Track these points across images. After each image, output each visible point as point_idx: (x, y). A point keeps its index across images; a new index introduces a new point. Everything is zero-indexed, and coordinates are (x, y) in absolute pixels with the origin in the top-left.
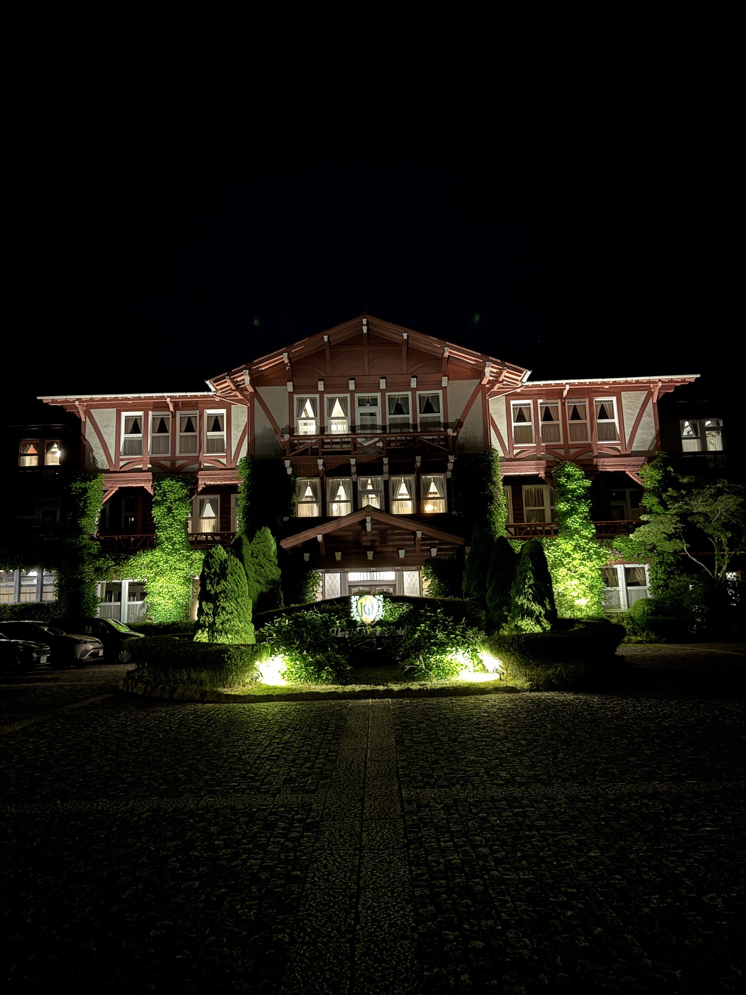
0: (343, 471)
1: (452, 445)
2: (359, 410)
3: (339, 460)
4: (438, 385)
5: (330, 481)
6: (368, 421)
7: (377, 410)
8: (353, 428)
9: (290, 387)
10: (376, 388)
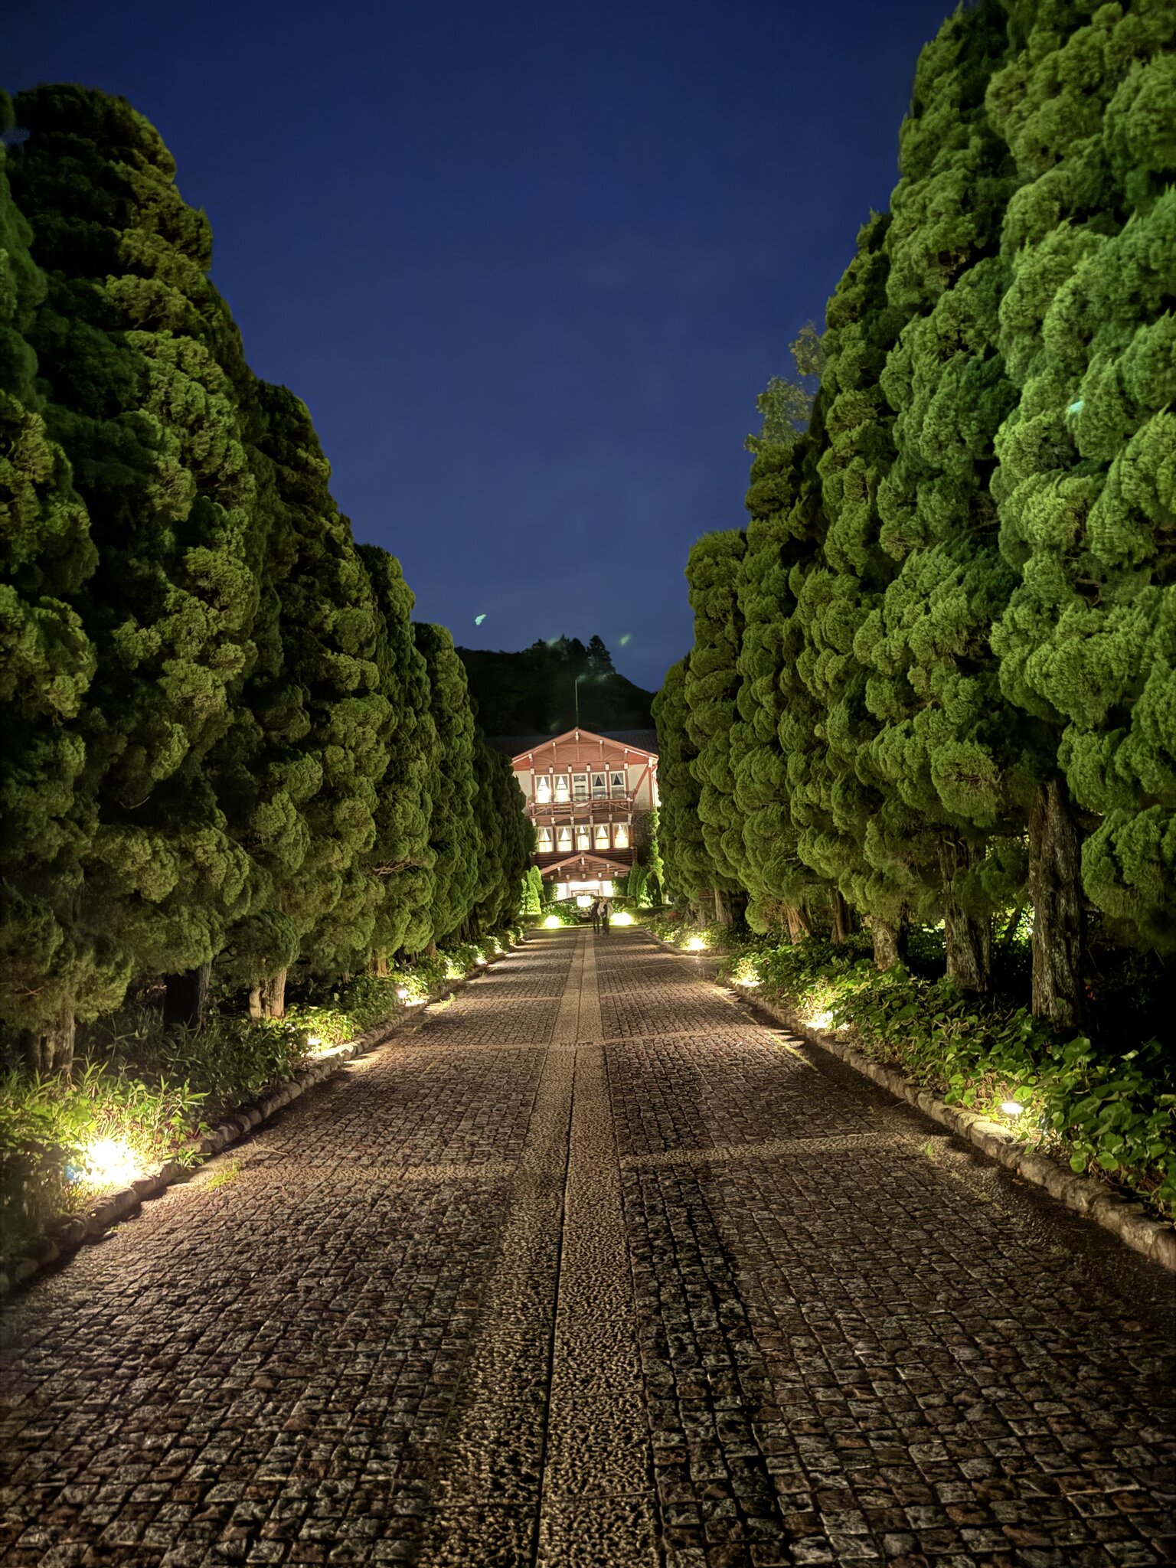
0: (567, 822)
1: (631, 807)
2: (575, 784)
3: (565, 817)
4: (622, 768)
5: (558, 828)
6: (580, 790)
7: (586, 784)
8: (571, 796)
9: (532, 771)
10: (584, 770)
